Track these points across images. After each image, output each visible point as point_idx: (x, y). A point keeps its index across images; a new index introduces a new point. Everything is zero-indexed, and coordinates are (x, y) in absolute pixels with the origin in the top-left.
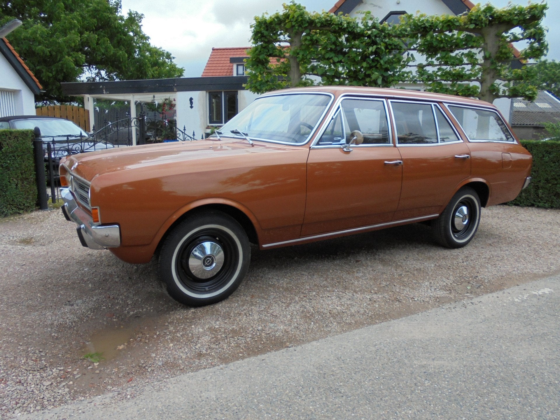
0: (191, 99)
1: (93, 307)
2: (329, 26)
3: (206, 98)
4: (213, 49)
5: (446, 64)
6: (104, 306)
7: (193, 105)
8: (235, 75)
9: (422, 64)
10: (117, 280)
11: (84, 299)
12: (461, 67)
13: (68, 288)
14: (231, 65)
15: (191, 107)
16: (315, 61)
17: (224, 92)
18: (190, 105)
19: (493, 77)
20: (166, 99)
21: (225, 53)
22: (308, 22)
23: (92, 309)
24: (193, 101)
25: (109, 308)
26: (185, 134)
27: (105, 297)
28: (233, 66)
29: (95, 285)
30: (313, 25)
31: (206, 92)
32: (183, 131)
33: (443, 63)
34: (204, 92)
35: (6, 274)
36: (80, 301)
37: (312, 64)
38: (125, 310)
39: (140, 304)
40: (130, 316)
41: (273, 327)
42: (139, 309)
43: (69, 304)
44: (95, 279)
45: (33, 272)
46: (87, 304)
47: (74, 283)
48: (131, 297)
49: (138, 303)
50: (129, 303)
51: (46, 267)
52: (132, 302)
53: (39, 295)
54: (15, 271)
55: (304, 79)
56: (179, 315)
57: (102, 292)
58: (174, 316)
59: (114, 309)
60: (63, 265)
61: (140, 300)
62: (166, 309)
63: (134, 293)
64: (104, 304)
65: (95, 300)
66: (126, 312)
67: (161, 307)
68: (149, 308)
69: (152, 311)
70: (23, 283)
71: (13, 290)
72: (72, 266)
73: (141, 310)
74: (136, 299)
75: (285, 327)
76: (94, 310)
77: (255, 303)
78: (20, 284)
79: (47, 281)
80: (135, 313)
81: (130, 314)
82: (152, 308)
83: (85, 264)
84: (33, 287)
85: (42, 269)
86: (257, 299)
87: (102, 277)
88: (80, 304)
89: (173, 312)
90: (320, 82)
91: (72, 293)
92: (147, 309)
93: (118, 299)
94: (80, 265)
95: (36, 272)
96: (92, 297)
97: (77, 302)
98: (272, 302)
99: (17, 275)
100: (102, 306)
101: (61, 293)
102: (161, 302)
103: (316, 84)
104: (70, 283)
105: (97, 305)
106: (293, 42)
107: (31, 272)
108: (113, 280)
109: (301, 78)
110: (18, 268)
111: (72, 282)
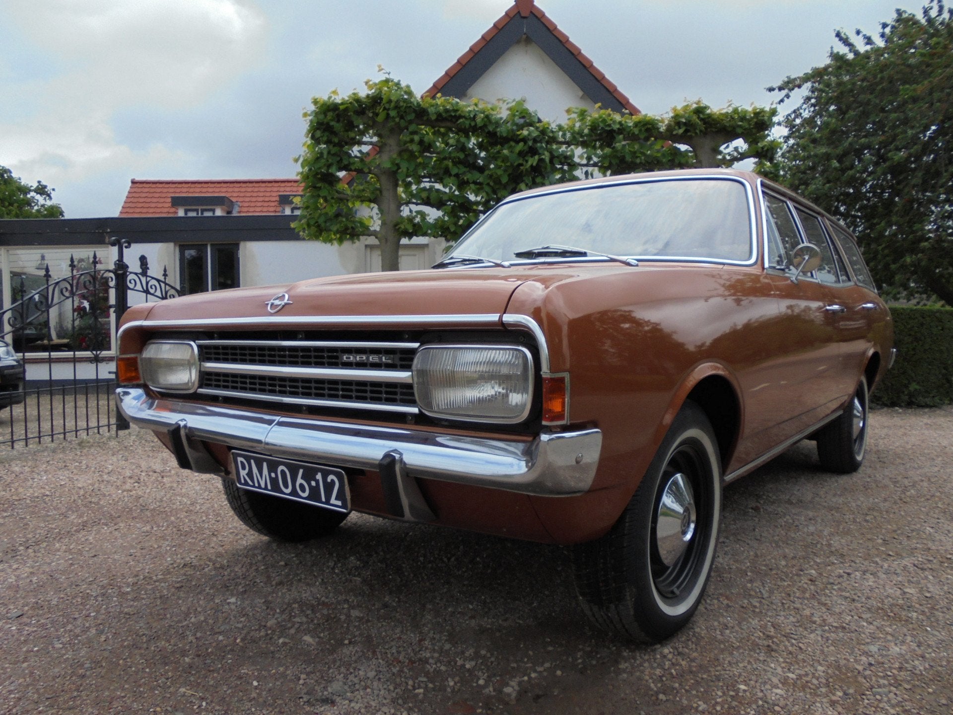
0: (143, 259)
1: (394, 694)
2: (451, 121)
3: (174, 257)
4: (134, 182)
10: (355, 613)
11: (339, 677)
13: (249, 657)
14: (173, 210)
16: (428, 180)
17: (212, 245)
21: (159, 190)
22: (415, 111)
23: (400, 702)
24: (146, 261)
27: (389, 665)
28: (176, 212)
30: (425, 118)
31: (175, 245)
34: (171, 245)
36: (336, 686)
37: (422, 185)
38: (478, 686)
39: (499, 664)
40: (518, 700)
41: (884, 652)
42: (515, 677)
43: (317, 700)
44: (297, 620)
45: (78, 631)
46: (368, 690)
47: (254, 641)
48: (450, 649)
49: (492, 663)
50: (468, 666)
51: (103, 611)
52: (473, 663)
53: (183, 690)
54: (13, 636)
55: (405, 212)
56: (652, 668)
57: (363, 652)
58: (647, 673)
59: (449, 690)
60: (143, 599)
61: (483, 652)
62: (594, 662)
63: (445, 638)
64: (410, 682)
65: (371, 674)
66: (490, 690)
67: (570, 659)
68: (539, 669)
69: (559, 673)
70: (87, 666)
71: (78, 690)
72: (179, 598)
73: (526, 678)
74: (470, 652)
75: (904, 647)
76: (404, 703)
77: (757, 610)
78: (80, 671)
79: (157, 647)
80: (517, 688)
81: (509, 695)
82: (547, 665)
83: (207, 589)
84: (136, 673)
85: (95, 618)
86: (746, 601)
87: (309, 612)
88: (349, 694)
89: (627, 665)
90: (439, 217)
91: (281, 669)
92: (535, 671)
93: (427, 662)
94: (200, 593)
95: (89, 628)
96: (355, 670)
97: (330, 689)
98: (784, 601)
99: (35, 647)
100: (410, 687)
101: (248, 674)
102: (550, 648)
103: (431, 221)
104: (238, 641)
105: (395, 688)
106: (385, 144)
107: (71, 631)
108: (348, 616)
109: (401, 211)
110: (10, 626)
111: (243, 640)
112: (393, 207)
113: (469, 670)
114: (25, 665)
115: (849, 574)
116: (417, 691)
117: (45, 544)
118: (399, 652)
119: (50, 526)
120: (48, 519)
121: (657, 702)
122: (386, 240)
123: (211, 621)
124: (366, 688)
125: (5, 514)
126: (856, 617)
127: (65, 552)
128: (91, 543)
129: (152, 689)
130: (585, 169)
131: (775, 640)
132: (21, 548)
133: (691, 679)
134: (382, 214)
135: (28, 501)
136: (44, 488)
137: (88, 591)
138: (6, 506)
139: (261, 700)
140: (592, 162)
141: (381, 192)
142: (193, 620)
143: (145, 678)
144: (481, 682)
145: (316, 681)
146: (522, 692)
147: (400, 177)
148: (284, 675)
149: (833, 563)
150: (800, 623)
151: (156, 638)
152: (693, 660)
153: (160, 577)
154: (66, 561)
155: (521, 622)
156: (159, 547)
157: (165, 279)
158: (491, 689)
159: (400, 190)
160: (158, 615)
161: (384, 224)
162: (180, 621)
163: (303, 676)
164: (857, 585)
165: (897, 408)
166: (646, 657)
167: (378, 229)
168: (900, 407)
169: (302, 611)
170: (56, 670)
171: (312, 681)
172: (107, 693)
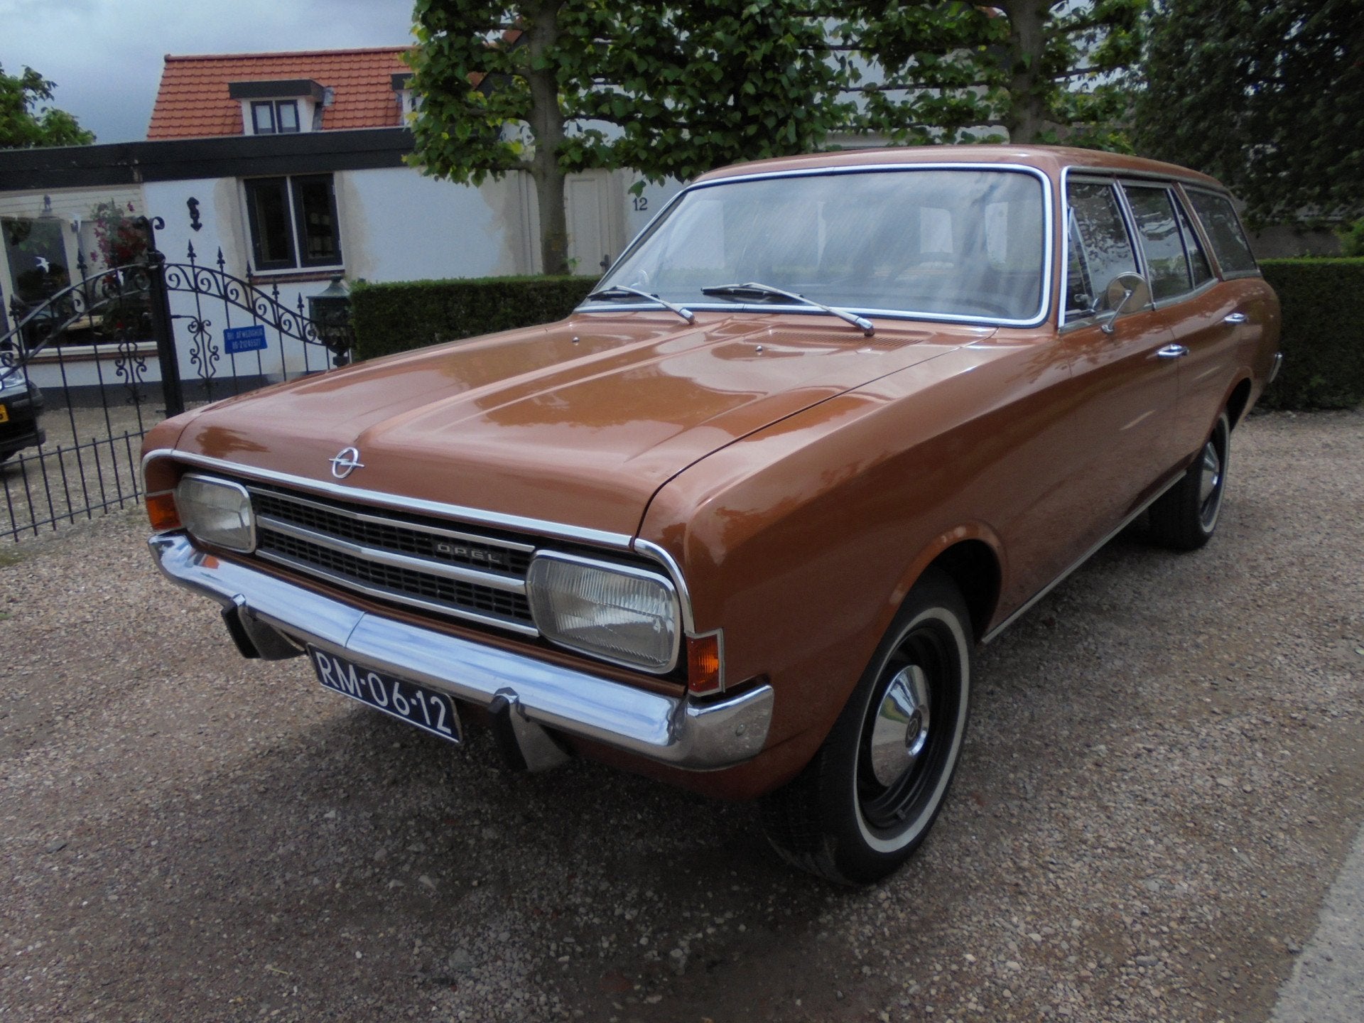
0: (192, 203)
1: (531, 967)
3: (240, 199)
4: (168, 60)
5: (932, 83)
6: (558, 955)
7: (200, 221)
8: (249, 131)
9: (874, 84)
10: (489, 834)
11: (464, 942)
12: (966, 90)
13: (352, 912)
14: (232, 103)
15: (196, 226)
17: (293, 179)
18: (191, 221)
19: (1038, 115)
20: (102, 207)
21: (207, 72)
23: (538, 978)
24: (198, 207)
25: (582, 955)
26: (279, 305)
27: (527, 919)
28: (238, 107)
29: (441, 876)
31: (238, 180)
32: (273, 297)
33: (922, 81)
34: (232, 181)
35: (30, 904)
36: (459, 957)
37: (594, 89)
38: (641, 946)
39: (668, 911)
40: (688, 968)
41: (1166, 893)
42: (686, 933)
43: (434, 981)
44: (413, 848)
45: (136, 872)
46: (499, 963)
47: (357, 886)
48: (607, 890)
49: (659, 910)
50: (628, 917)
51: (167, 838)
52: (635, 912)
53: (269, 967)
54: (55, 881)
55: (571, 130)
56: (862, 924)
57: (495, 898)
58: (852, 932)
59: (602, 954)
60: (217, 813)
61: (649, 894)
62: (788, 912)
63: (601, 871)
64: (553, 946)
65: (504, 936)
66: (652, 955)
67: (759, 906)
68: (719, 921)
69: (742, 928)
70: (150, 930)
71: (140, 971)
72: (263, 812)
73: (700, 935)
74: (632, 894)
75: (1194, 883)
76: (544, 979)
77: (1014, 821)
78: (142, 940)
79: (236, 897)
80: (687, 951)
81: (677, 961)
82: (729, 915)
83: (299, 794)
84: (212, 939)
85: (158, 848)
86: (1002, 805)
87: (428, 834)
88: (474, 970)
89: (829, 917)
90: (622, 138)
91: (392, 930)
92: (713, 924)
93: (576, 913)
94: (289, 802)
95: (149, 866)
96: (483, 928)
97: (451, 963)
98: (1052, 805)
99: (84, 899)
100: (552, 954)
101: (349, 940)
102: (735, 888)
103: (609, 145)
104: (338, 885)
105: (533, 957)
106: (535, 28)
107: (128, 872)
108: (479, 839)
109: (564, 129)
110: (50, 864)
111: (344, 883)
112: (552, 124)
113: (629, 922)
114: (73, 931)
115: (1150, 751)
116: (561, 959)
117: (90, 711)
118: (541, 898)
119: (94, 677)
120: (91, 664)
121: (860, 977)
122: (545, 175)
123: (304, 853)
124: (497, 958)
125: (34, 658)
126: (1142, 831)
127: (116, 727)
128: (148, 711)
129: (232, 965)
130: (840, 54)
131: (1027, 874)
132: (59, 718)
133: (908, 942)
134: (535, 136)
135: (63, 633)
136: (81, 608)
137: (147, 801)
138: (34, 642)
139: (365, 981)
140: (850, 43)
141: (533, 103)
142: (281, 851)
143: (222, 949)
144: (644, 941)
145: (435, 949)
146: (694, 957)
147: (560, 79)
148: (394, 940)
149: (1134, 731)
150: (1066, 845)
151: (233, 883)
152: (914, 912)
153: (239, 773)
154: (117, 744)
155: (703, 842)
156: (238, 716)
157: (222, 267)
158: (655, 953)
159: (561, 97)
160: (238, 841)
161: (539, 150)
162: (264, 853)
163: (418, 942)
164: (1156, 771)
165: (1289, 412)
166: (855, 906)
167: (532, 158)
168: (1294, 409)
169: (420, 832)
170: (112, 938)
171: (430, 949)
172: (176, 975)
